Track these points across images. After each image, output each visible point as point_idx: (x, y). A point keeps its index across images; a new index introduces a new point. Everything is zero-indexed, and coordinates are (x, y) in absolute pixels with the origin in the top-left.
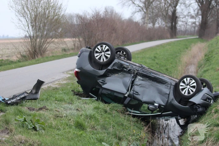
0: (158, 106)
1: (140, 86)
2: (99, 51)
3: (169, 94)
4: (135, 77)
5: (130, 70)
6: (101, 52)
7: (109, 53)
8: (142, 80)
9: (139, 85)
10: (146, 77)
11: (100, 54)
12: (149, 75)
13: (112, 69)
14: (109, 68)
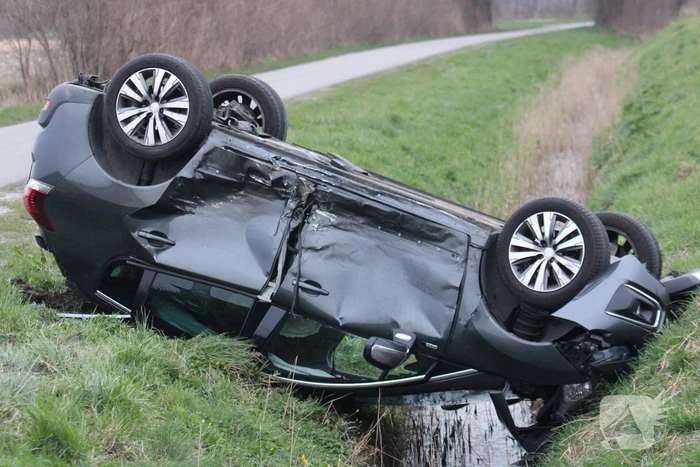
0: (410, 345)
1: (327, 253)
2: (138, 98)
3: (460, 289)
4: (304, 211)
5: (278, 182)
6: (146, 103)
7: (183, 103)
8: (336, 226)
9: (322, 249)
10: (354, 210)
11: (142, 110)
12: (368, 202)
13: (199, 176)
14: (186, 172)
